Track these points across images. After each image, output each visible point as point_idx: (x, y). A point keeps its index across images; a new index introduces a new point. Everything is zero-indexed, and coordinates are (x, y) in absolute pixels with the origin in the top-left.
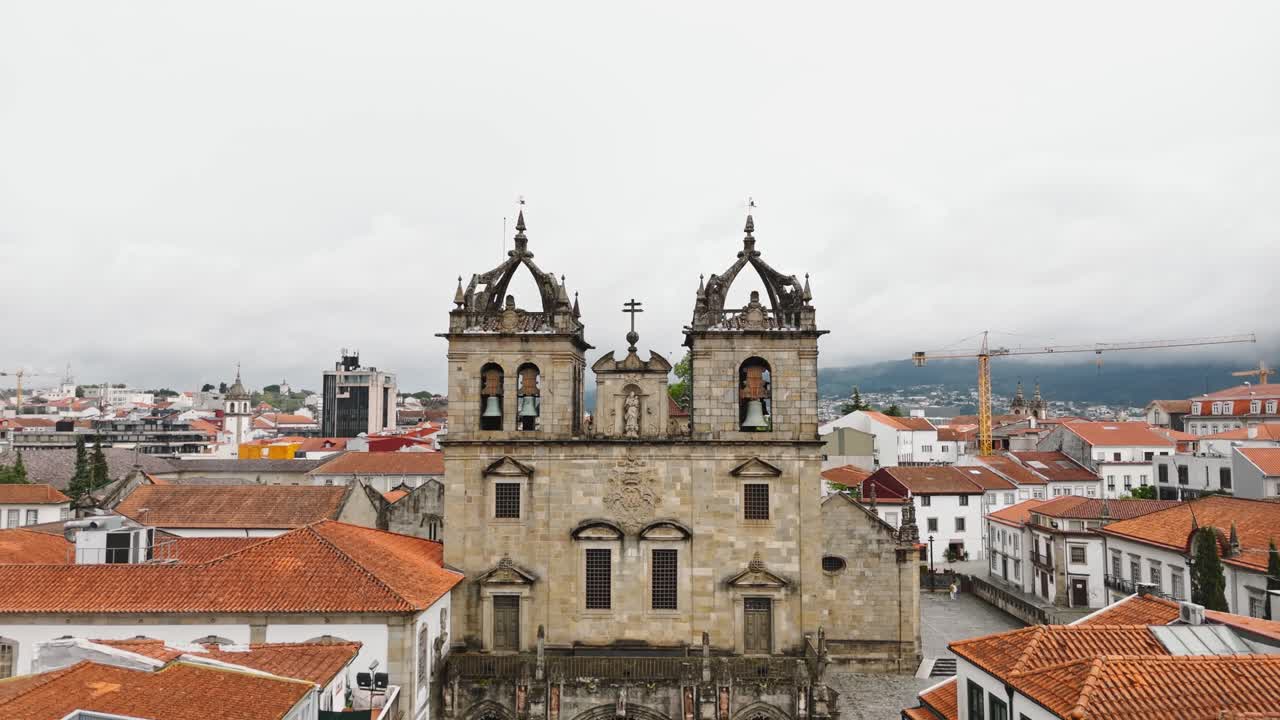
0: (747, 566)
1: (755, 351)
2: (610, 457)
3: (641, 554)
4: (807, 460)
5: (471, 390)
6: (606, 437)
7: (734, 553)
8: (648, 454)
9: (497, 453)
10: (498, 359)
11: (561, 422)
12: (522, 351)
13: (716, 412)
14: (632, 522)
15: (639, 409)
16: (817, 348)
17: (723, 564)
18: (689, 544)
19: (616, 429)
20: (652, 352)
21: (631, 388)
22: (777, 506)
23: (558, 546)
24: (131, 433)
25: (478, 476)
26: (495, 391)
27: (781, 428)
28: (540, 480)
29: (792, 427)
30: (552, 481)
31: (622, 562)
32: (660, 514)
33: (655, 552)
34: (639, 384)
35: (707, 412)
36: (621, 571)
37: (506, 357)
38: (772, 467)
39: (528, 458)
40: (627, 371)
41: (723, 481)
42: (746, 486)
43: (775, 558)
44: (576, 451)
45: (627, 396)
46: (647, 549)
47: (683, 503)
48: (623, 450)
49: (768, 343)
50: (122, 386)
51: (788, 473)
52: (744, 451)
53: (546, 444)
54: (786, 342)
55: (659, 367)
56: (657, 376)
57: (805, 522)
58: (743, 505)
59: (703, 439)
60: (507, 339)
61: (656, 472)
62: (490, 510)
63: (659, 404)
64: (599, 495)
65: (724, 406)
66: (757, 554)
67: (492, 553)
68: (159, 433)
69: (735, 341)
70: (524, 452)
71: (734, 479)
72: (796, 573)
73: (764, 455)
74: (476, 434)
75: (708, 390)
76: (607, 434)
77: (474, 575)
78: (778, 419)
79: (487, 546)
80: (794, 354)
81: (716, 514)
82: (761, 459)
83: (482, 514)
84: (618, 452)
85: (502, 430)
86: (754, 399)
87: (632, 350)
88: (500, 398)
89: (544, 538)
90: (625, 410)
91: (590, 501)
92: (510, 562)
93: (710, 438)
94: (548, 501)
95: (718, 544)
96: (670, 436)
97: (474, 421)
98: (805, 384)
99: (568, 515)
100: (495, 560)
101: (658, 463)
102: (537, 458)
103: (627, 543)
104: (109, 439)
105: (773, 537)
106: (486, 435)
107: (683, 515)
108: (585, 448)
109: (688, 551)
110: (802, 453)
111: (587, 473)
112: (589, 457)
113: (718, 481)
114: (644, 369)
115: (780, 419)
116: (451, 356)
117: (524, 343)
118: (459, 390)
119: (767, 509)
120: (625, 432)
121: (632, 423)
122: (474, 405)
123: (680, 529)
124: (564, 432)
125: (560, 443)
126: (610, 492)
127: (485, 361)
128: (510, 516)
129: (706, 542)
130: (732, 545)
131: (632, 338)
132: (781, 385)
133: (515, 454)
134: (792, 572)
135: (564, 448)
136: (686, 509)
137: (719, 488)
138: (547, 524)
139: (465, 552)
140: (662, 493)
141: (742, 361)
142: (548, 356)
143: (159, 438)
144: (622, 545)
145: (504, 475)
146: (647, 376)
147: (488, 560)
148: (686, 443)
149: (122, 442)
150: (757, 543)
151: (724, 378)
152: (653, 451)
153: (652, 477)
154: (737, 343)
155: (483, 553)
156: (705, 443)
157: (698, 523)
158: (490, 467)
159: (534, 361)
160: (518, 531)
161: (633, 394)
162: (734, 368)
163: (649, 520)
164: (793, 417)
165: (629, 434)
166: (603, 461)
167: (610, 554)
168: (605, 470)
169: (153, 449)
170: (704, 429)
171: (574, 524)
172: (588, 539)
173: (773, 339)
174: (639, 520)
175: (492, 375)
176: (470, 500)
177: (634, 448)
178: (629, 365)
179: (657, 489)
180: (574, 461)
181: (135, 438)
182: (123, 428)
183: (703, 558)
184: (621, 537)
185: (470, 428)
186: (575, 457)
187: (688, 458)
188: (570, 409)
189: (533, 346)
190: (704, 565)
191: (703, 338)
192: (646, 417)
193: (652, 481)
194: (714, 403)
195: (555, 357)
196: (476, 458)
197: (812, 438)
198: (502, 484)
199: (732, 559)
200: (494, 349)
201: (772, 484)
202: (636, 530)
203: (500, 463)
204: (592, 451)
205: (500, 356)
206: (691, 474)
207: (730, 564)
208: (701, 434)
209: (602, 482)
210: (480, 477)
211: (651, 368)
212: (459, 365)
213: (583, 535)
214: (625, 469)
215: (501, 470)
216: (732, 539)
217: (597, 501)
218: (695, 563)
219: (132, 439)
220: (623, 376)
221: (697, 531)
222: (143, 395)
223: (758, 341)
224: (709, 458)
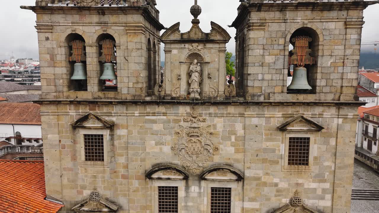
0: (288, 202)
1: (306, 22)
2: (177, 114)
3: (202, 191)
4: (345, 118)
5: (59, 58)
6: (173, 98)
7: (278, 191)
8: (208, 112)
9: (83, 110)
10: (80, 30)
11: (135, 86)
12: (99, 23)
13: (268, 77)
14: (195, 166)
15: (201, 74)
16: (363, 18)
17: (268, 199)
18: (241, 183)
19: (182, 91)
20: (212, 23)
21: (194, 56)
22: (316, 155)
23: (136, 184)
24: (20, 75)
25: (70, 128)
26: (80, 58)
27: (324, 91)
28: (120, 132)
29: (333, 90)
30: (130, 133)
31: (187, 197)
32: (217, 160)
33: (213, 189)
34: (201, 53)
35: (260, 76)
36: (186, 203)
37: (86, 29)
38: (314, 124)
39: (109, 114)
40: (191, 41)
41: (271, 134)
42: (290, 138)
43: (310, 195)
44: (149, 109)
45: (191, 63)
46: (206, 187)
47: (237, 151)
48: (188, 109)
49: (317, 14)
50: (31, 59)
51: (328, 129)
52: (290, 110)
53: (123, 103)
54: (334, 14)
55: (218, 37)
56: (217, 46)
57: (340, 168)
58: (287, 154)
59: (256, 100)
60: (87, 12)
61: (215, 126)
62: (80, 155)
63: (218, 70)
64: (169, 145)
65: (274, 71)
66: (296, 193)
67: (84, 187)
68: (29, 75)
69: (287, 12)
70: (105, 109)
71: (280, 133)
72: (328, 207)
73: (308, 113)
74: (65, 94)
75: (261, 57)
76: (174, 95)
77: (71, 204)
78: (320, 82)
79: (80, 183)
80: (341, 25)
81: (264, 161)
82: (305, 116)
83: (74, 158)
84: (183, 110)
85: (86, 90)
86: (300, 66)
87: (196, 22)
88: (84, 63)
89: (124, 177)
90: (189, 75)
91: (161, 149)
92: (98, 195)
93: (262, 99)
94: (127, 148)
95: (265, 184)
96: (227, 98)
97: (62, 83)
98: (349, 52)
99: (143, 160)
100: (87, 193)
101: (216, 120)
102: (117, 115)
103: (190, 182)
104: (13, 77)
105: (311, 180)
106: (74, 95)
107: (237, 161)
108: (157, 106)
109: (240, 188)
110: (342, 112)
111: (157, 127)
112: (159, 114)
113: (266, 135)
114: (206, 39)
115: (323, 83)
116: (39, 27)
117: (102, 16)
118: (48, 57)
119: (308, 157)
120: (189, 93)
121: (195, 86)
122: (62, 70)
123: (234, 173)
124: (137, 93)
125: (135, 103)
126: (176, 142)
127: (69, 32)
128: (96, 160)
129: (255, 183)
130: (276, 185)
131: (196, 11)
132: (326, 53)
133: (98, 111)
134: (324, 207)
135: (138, 106)
136: (240, 156)
137: (267, 140)
138: (126, 167)
139: (62, 186)
140: (220, 143)
141: (292, 32)
142: (123, 28)
143: (29, 77)
144: (187, 183)
145: (90, 128)
146: (209, 45)
147: (81, 193)
148: (241, 104)
149: (17, 78)
150: (297, 184)
151: (276, 47)
152: (212, 110)
153: (212, 131)
154: (289, 15)
155: (77, 188)
156: (258, 104)
157: (249, 168)
158: (77, 122)
159: (110, 32)
160: (104, 172)
161: (196, 61)
162: (285, 38)
163: (208, 164)
164: (335, 81)
165: (192, 95)
166: (172, 118)
167: (177, 190)
168: (172, 124)
169: (28, 81)
170: (256, 91)
171: (148, 166)
172: (160, 179)
173: (322, 11)
174: (201, 165)
175: (76, 45)
176: (64, 147)
177: (195, 107)
178: (193, 36)
179: (215, 140)
180: (147, 117)
181: (22, 77)
182: (17, 73)
183: (252, 195)
184: (186, 178)
185: (60, 88)
186: (148, 114)
187: (242, 115)
188: (144, 74)
189: (110, 19)
190: (252, 200)
191: (259, 10)
192: (206, 81)
193: (211, 134)
194: (266, 69)
195: (130, 29)
196: (67, 114)
197: (352, 98)
198: (89, 135)
199: (276, 196)
200: (75, 21)
201: (313, 137)
202: (198, 172)
203: (85, 118)
204: (162, 109)
205: (81, 28)
206: (244, 129)
207: (273, 199)
208: (253, 96)
209: (170, 134)
210: (71, 129)
211: (212, 38)
212: (47, 35)
213: (155, 176)
214: (189, 124)
215: (87, 124)
216: (276, 180)
217: (167, 149)
218: (246, 198)
219: (20, 77)
220: (187, 46)
221: (248, 174)
222: (37, 62)
223: (308, 13)
224: (259, 116)
